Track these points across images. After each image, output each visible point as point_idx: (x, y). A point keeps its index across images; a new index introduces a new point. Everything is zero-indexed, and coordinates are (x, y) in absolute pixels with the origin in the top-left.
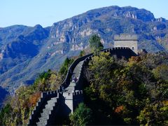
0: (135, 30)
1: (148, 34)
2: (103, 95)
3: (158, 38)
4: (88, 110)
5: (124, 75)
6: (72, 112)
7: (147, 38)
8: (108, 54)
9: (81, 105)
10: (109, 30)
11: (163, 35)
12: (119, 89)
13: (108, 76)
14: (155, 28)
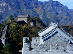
0: (25, 4)
1: (30, 7)
2: (14, 39)
3: (34, 8)
4: (10, 45)
5: (22, 31)
6: (4, 45)
7: (30, 8)
8: (16, 23)
9: (7, 43)
10: (13, 4)
11: (36, 7)
12: (20, 36)
13: (16, 32)
14: (33, 4)
